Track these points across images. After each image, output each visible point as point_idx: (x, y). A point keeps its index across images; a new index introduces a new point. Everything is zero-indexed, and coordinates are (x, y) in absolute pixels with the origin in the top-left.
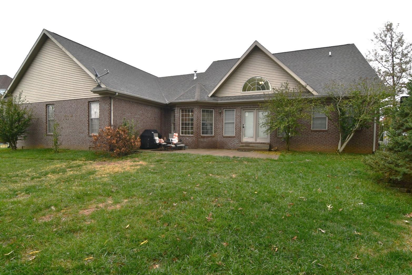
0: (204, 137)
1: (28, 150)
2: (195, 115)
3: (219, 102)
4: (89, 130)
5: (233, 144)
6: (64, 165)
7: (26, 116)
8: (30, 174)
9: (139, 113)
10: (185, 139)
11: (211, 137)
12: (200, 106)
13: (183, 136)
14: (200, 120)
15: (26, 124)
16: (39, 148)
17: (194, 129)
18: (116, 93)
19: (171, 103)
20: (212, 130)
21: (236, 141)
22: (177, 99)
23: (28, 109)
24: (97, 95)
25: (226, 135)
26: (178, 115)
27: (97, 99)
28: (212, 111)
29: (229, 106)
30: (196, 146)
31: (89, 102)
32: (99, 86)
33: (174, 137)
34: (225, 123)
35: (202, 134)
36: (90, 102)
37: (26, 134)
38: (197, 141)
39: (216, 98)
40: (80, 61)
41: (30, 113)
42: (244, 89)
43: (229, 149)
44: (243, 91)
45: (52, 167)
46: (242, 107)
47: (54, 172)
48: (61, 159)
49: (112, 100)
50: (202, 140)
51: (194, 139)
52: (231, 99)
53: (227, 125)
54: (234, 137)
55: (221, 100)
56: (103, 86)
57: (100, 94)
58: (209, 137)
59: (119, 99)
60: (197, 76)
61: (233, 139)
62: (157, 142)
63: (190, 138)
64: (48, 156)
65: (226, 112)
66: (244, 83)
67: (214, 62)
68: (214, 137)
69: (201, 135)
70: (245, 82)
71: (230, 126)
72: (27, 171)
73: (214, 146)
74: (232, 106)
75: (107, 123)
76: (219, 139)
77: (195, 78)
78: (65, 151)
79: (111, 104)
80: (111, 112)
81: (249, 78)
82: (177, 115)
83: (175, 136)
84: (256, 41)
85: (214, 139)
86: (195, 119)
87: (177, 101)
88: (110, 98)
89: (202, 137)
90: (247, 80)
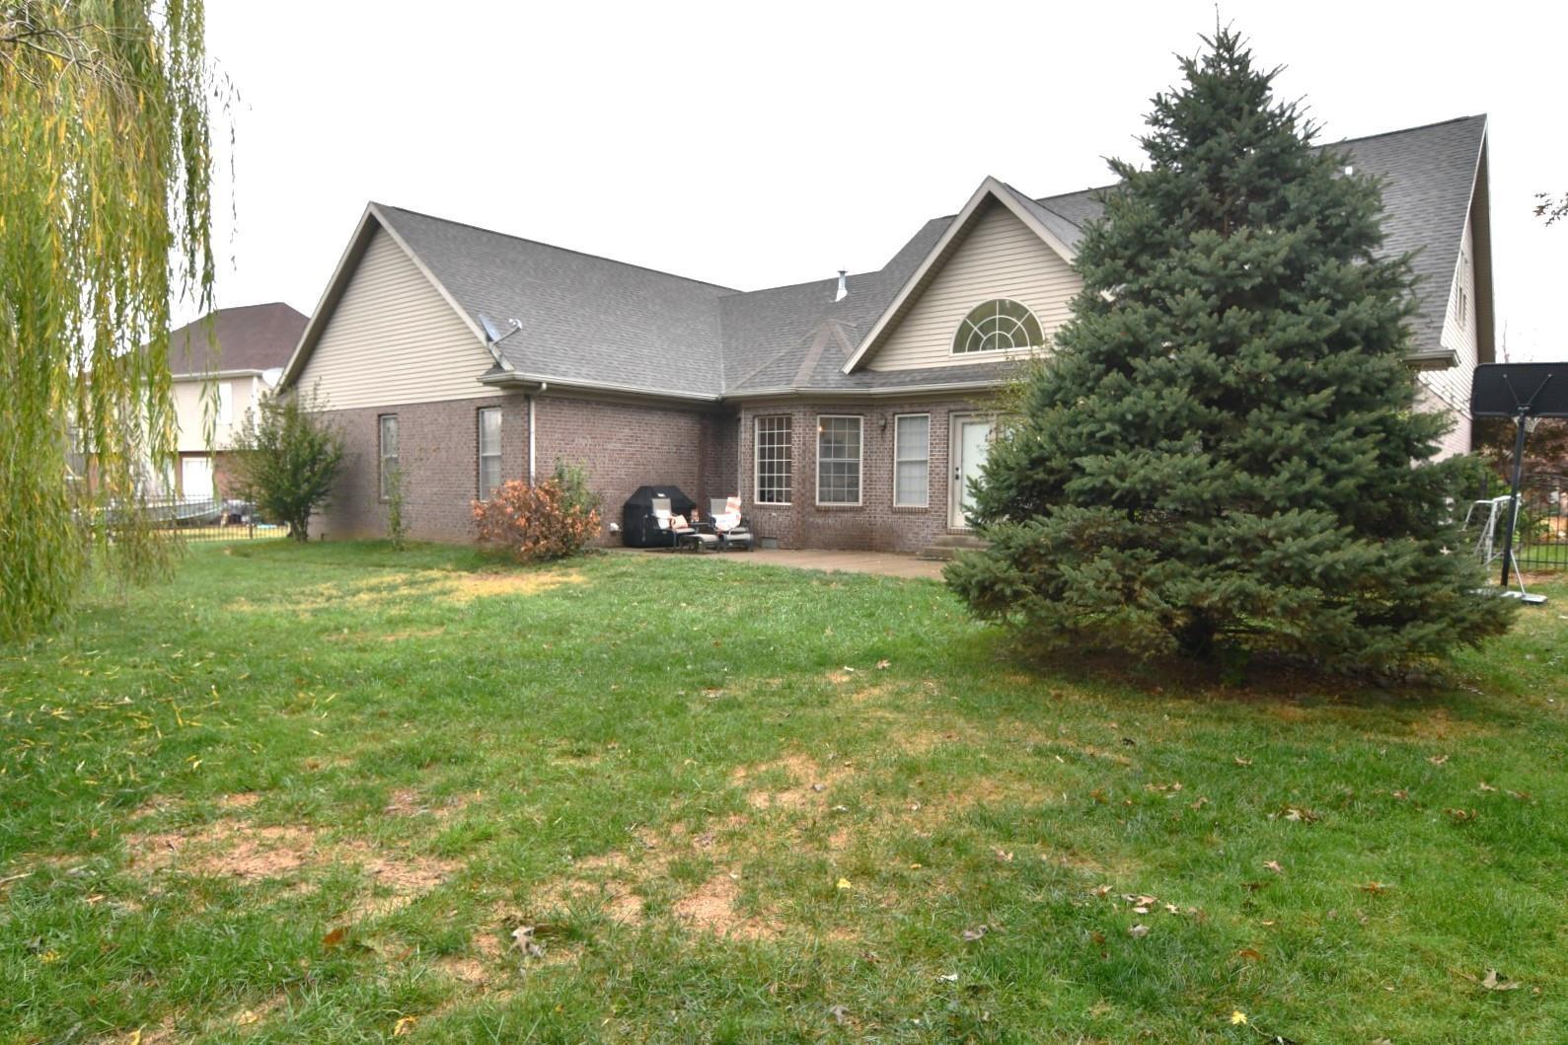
0: (827, 510)
1: (334, 542)
2: (795, 438)
3: (873, 390)
4: (477, 488)
5: (923, 534)
6: (400, 577)
7: (329, 448)
8: (326, 592)
9: (620, 436)
10: (766, 517)
11: (851, 509)
12: (813, 406)
13: (761, 508)
14: (814, 455)
15: (329, 471)
16: (360, 539)
17: (794, 484)
18: (540, 383)
19: (724, 399)
20: (857, 485)
21: (934, 525)
22: (740, 387)
23: (334, 428)
24: (495, 392)
25: (902, 505)
26: (748, 436)
27: (496, 402)
28: (858, 420)
29: (911, 405)
30: (799, 541)
31: (478, 408)
32: (498, 367)
33: (727, 509)
34: (899, 463)
35: (821, 500)
36: (480, 408)
37: (329, 500)
38: (804, 522)
39: (867, 378)
40: (453, 293)
41: (339, 440)
42: (958, 347)
43: (910, 553)
44: (955, 351)
45: (374, 581)
46: (952, 407)
47: (371, 589)
48: (398, 566)
49: (533, 405)
50: (820, 521)
51: (794, 515)
52: (913, 382)
53: (906, 471)
54: (925, 511)
55: (882, 385)
56: (506, 366)
57: (504, 388)
58: (843, 510)
59: (554, 399)
60: (847, 287)
61: (922, 518)
62: (663, 525)
63: (779, 513)
64: (375, 557)
65: (903, 423)
66: (958, 325)
67: (931, 222)
68: (861, 510)
69: (817, 503)
70: (962, 318)
71: (916, 471)
72: (322, 587)
73: (862, 541)
74: (920, 405)
75: (520, 470)
76: (880, 517)
77: (842, 293)
78: (419, 546)
79: (529, 414)
80: (529, 438)
81: (975, 305)
82: (744, 436)
83: (732, 506)
84: (989, 178)
85: (861, 518)
86: (795, 452)
87: (742, 392)
88: (528, 398)
89: (819, 510)
90: (968, 312)
